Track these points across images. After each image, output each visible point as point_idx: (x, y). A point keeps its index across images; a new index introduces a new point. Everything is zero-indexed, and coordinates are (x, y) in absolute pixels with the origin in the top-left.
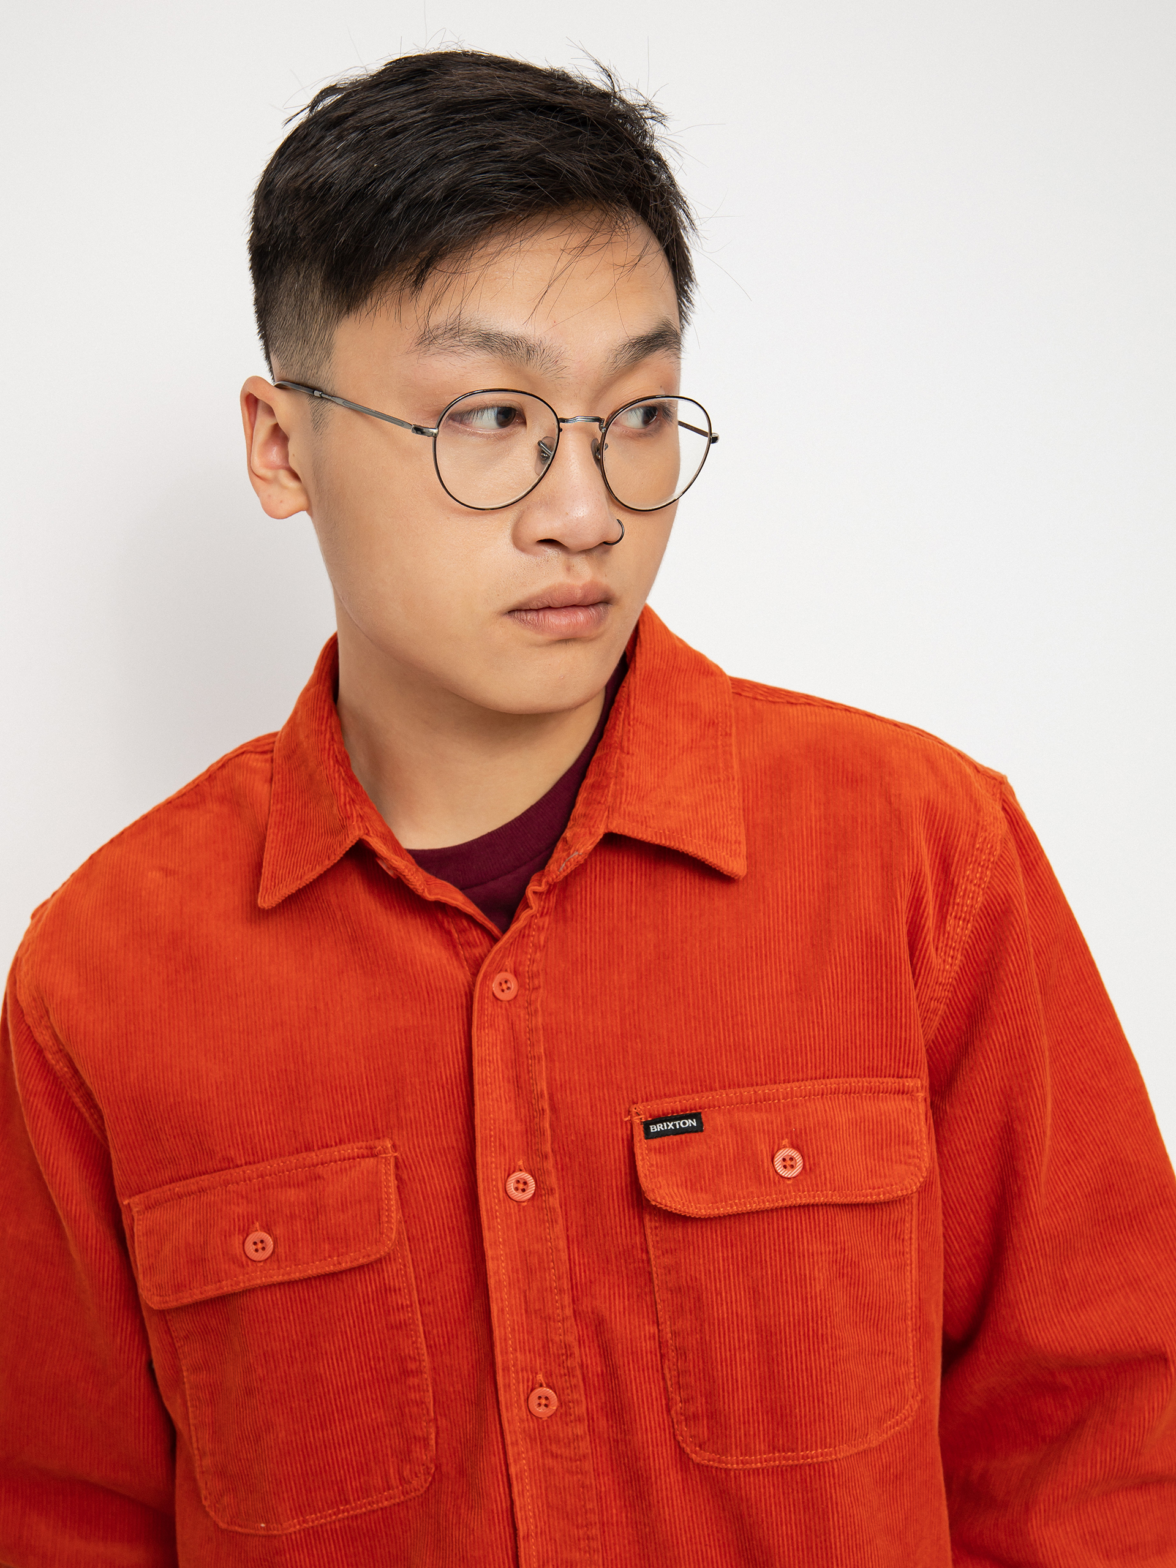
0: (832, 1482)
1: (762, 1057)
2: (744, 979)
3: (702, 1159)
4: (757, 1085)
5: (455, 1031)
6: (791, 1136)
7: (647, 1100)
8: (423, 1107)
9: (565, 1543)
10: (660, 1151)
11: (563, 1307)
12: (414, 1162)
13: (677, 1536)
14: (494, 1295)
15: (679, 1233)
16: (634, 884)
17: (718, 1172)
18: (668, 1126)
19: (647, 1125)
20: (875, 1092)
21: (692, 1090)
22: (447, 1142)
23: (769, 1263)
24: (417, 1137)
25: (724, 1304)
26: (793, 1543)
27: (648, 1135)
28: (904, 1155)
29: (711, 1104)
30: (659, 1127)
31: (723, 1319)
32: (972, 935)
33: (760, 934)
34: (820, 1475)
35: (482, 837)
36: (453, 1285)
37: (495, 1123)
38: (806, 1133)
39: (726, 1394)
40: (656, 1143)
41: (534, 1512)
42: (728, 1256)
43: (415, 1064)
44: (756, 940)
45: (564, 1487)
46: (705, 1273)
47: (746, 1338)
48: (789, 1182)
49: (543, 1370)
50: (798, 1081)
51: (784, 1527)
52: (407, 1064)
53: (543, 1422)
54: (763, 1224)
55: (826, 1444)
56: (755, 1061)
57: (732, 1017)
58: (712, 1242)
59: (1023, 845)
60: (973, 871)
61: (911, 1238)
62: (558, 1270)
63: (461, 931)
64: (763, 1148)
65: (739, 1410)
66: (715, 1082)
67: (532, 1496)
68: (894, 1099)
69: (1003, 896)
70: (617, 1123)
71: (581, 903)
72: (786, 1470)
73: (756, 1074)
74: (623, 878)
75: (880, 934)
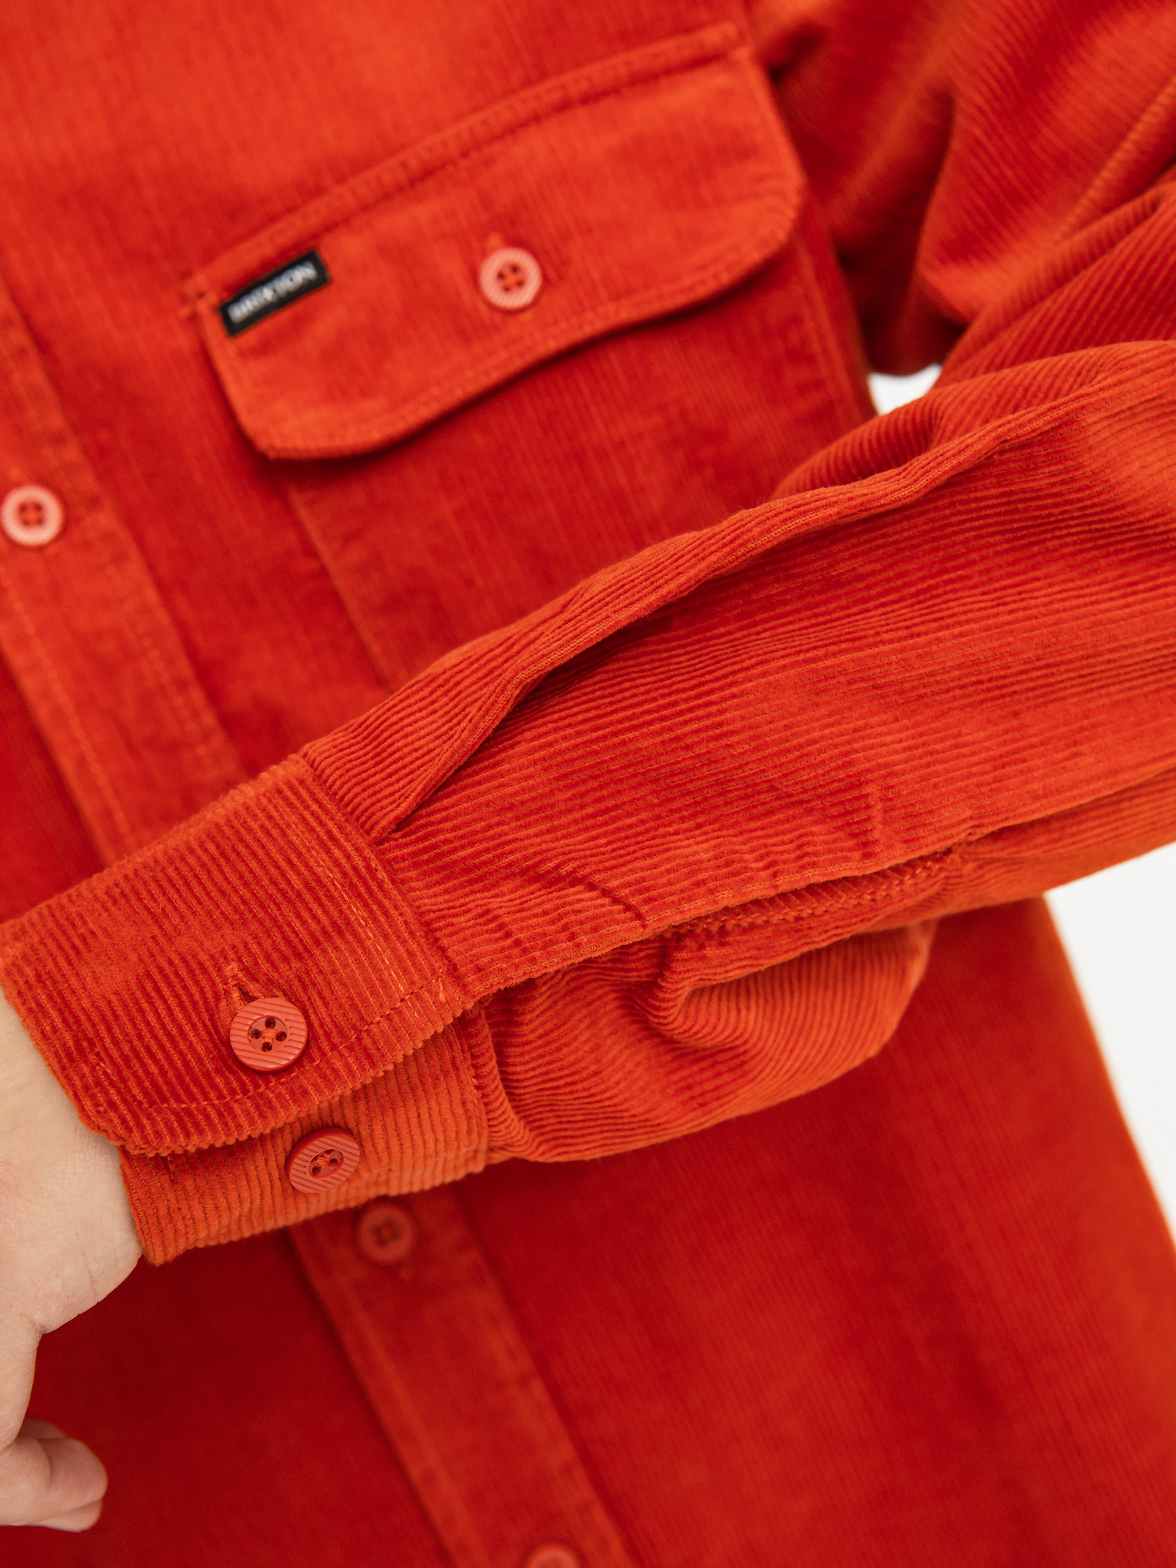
4: (403, 149)
6: (501, 224)
7: (211, 261)
10: (263, 350)
11: (196, 715)
14: (56, 738)
15: (357, 495)
17: (382, 350)
19: (223, 310)
20: (647, 79)
27: (233, 329)
29: (330, 221)
30: (247, 306)
38: (526, 207)
40: (250, 338)
48: (527, 317)
50: (479, 110)
56: (388, 108)
64: (451, 267)
70: (170, 328)
73: (397, 130)
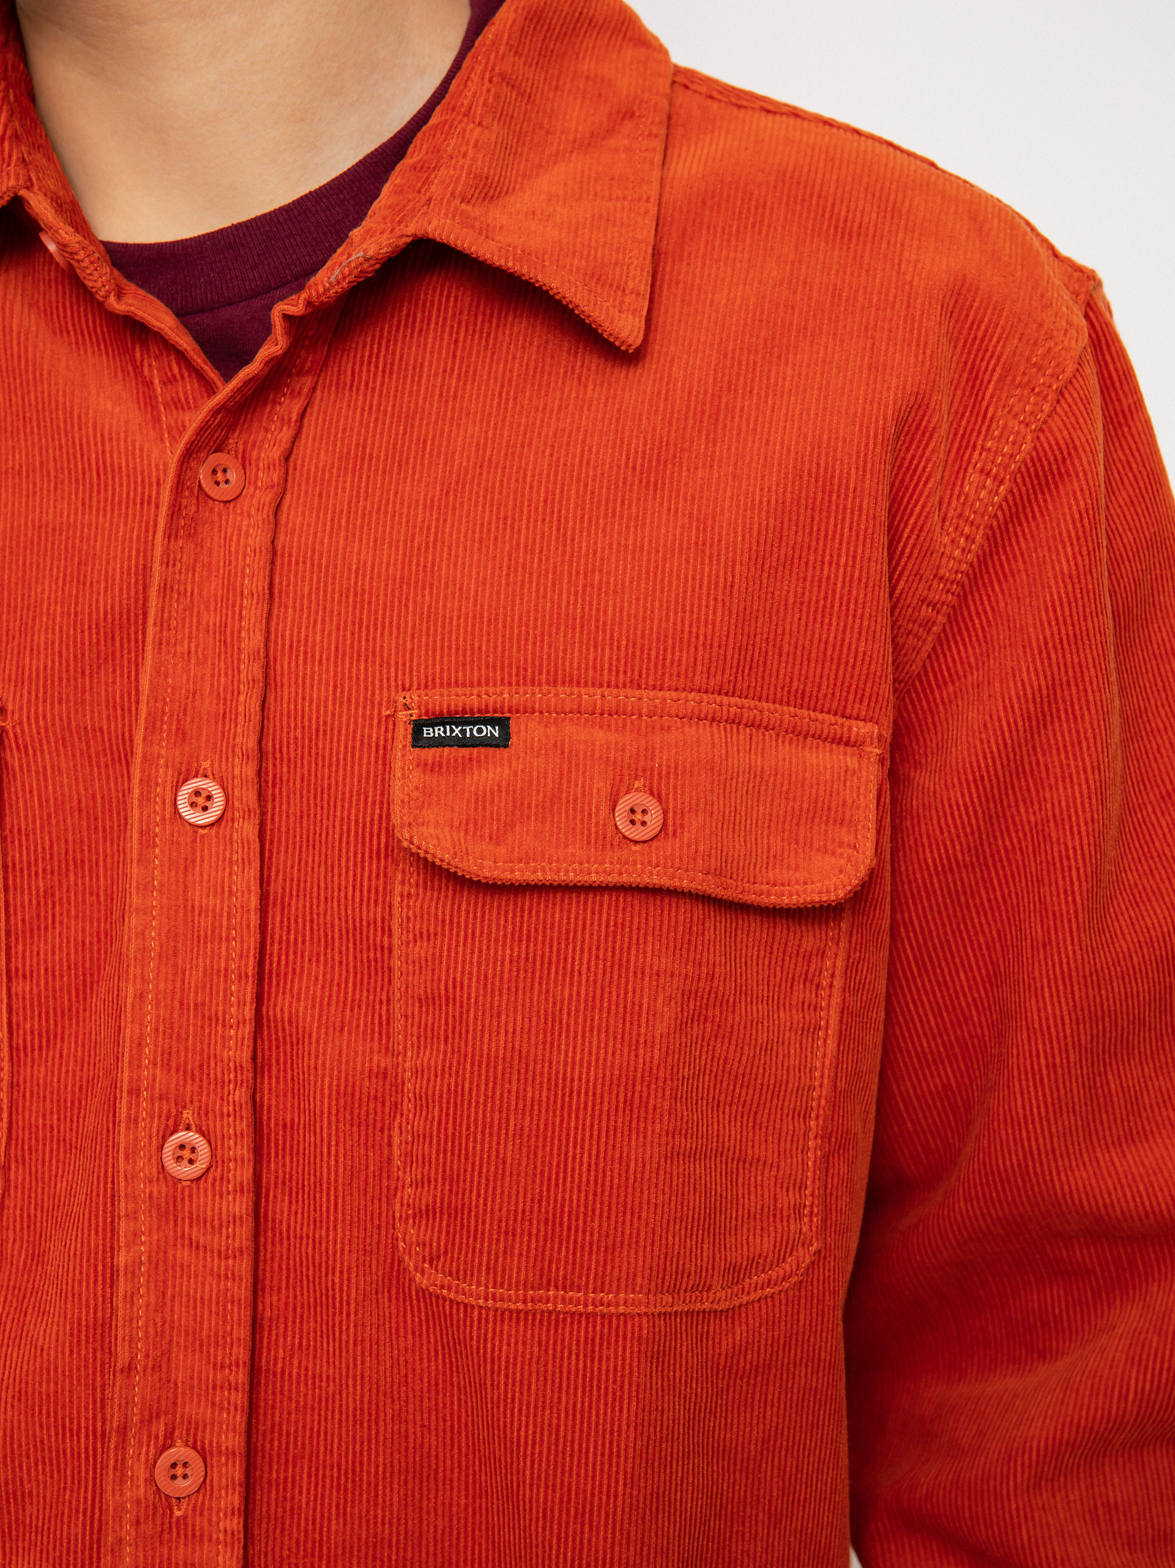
0: (636, 1349)
1: (624, 643)
2: (614, 516)
3: (500, 791)
4: (609, 686)
5: (131, 538)
6: (652, 775)
7: (426, 687)
8: (60, 653)
9: (192, 1388)
10: (433, 768)
12: (32, 740)
13: (377, 1405)
14: (132, 969)
15: (445, 907)
16: (460, 345)
17: (522, 815)
18: (452, 731)
19: (418, 727)
20: (800, 734)
21: (502, 680)
22: (92, 719)
23: (584, 977)
24: (45, 701)
25: (502, 1031)
26: (557, 1440)
28: (833, 841)
29: (529, 705)
30: (439, 731)
31: (497, 1057)
32: (1004, 505)
33: (652, 449)
34: (617, 1336)
35: (221, 231)
36: (68, 954)
37: (173, 694)
38: (676, 774)
39: (483, 1181)
41: (147, 1332)
42: (519, 956)
43: (60, 583)
44: (643, 458)
45: (202, 1298)
46: (478, 979)
47: (530, 1094)
48: (635, 847)
49: (196, 1104)
50: (677, 690)
51: (547, 1412)
52: (47, 582)
53: (183, 1188)
54: (585, 910)
55: (634, 1285)
56: (611, 649)
57: (586, 573)
58: (498, 929)
59: (1113, 384)
60: (1020, 400)
61: (831, 986)
62: (242, 942)
63: (169, 381)
64: (602, 787)
65: (500, 1210)
66: (541, 673)
67: (148, 1305)
68: (831, 750)
69: (1064, 447)
70: (371, 719)
71: (369, 363)
72: (564, 1320)
73: (610, 670)
74: (443, 331)
75: (849, 474)
